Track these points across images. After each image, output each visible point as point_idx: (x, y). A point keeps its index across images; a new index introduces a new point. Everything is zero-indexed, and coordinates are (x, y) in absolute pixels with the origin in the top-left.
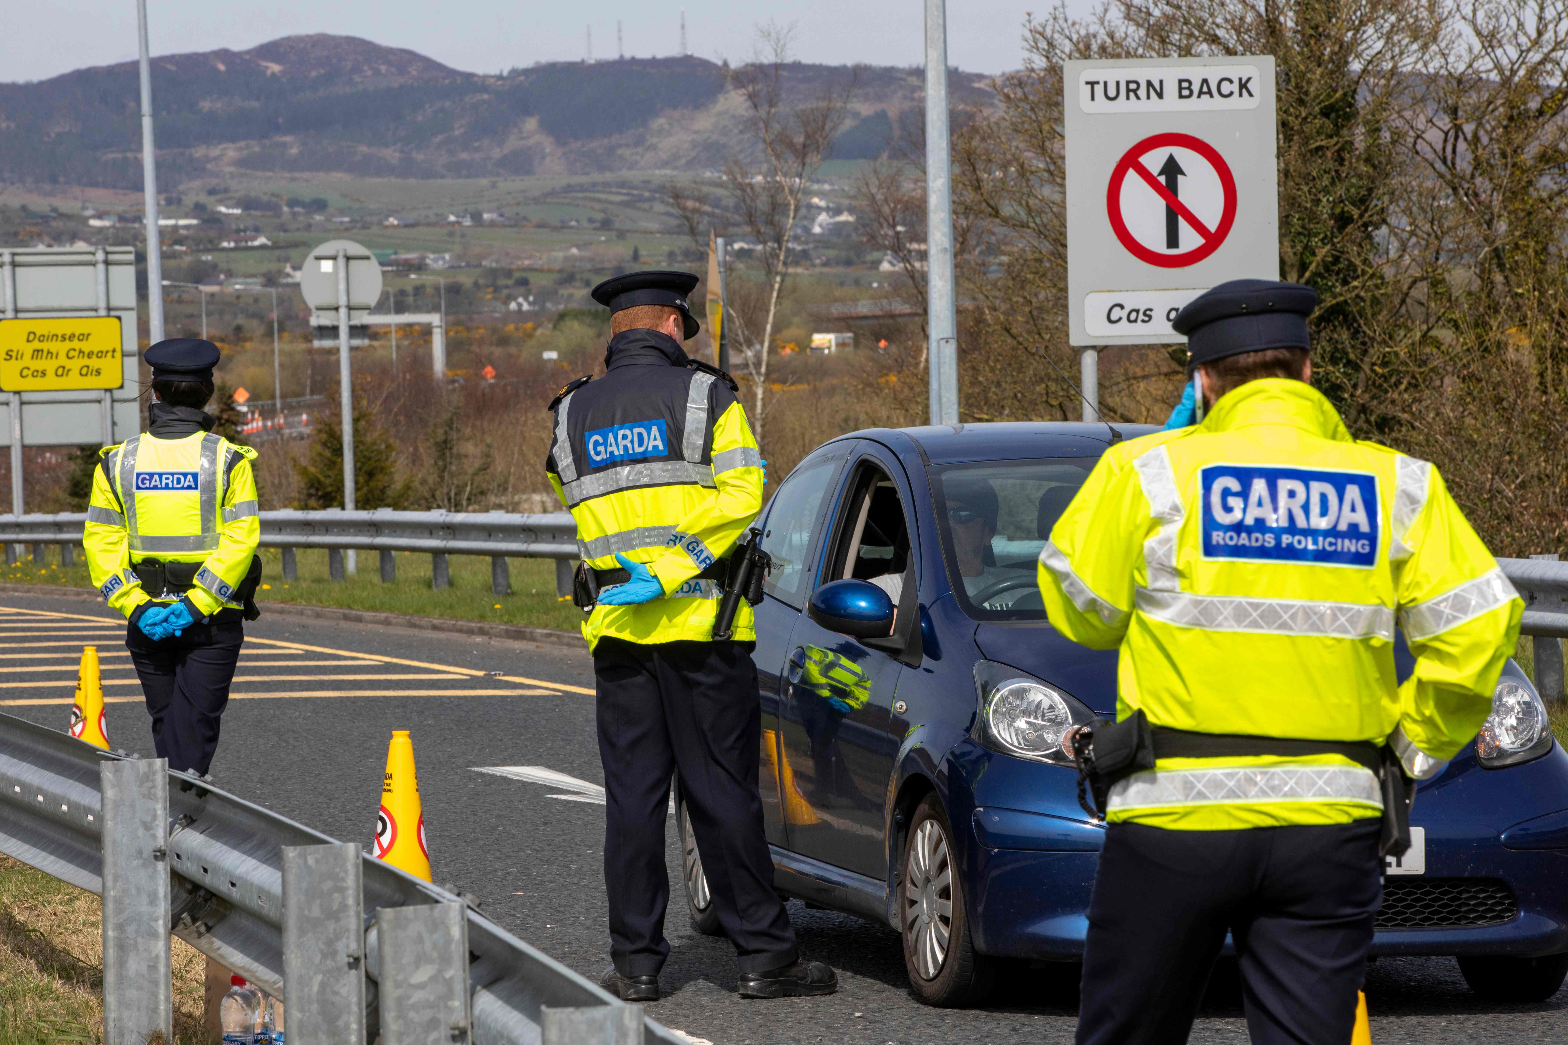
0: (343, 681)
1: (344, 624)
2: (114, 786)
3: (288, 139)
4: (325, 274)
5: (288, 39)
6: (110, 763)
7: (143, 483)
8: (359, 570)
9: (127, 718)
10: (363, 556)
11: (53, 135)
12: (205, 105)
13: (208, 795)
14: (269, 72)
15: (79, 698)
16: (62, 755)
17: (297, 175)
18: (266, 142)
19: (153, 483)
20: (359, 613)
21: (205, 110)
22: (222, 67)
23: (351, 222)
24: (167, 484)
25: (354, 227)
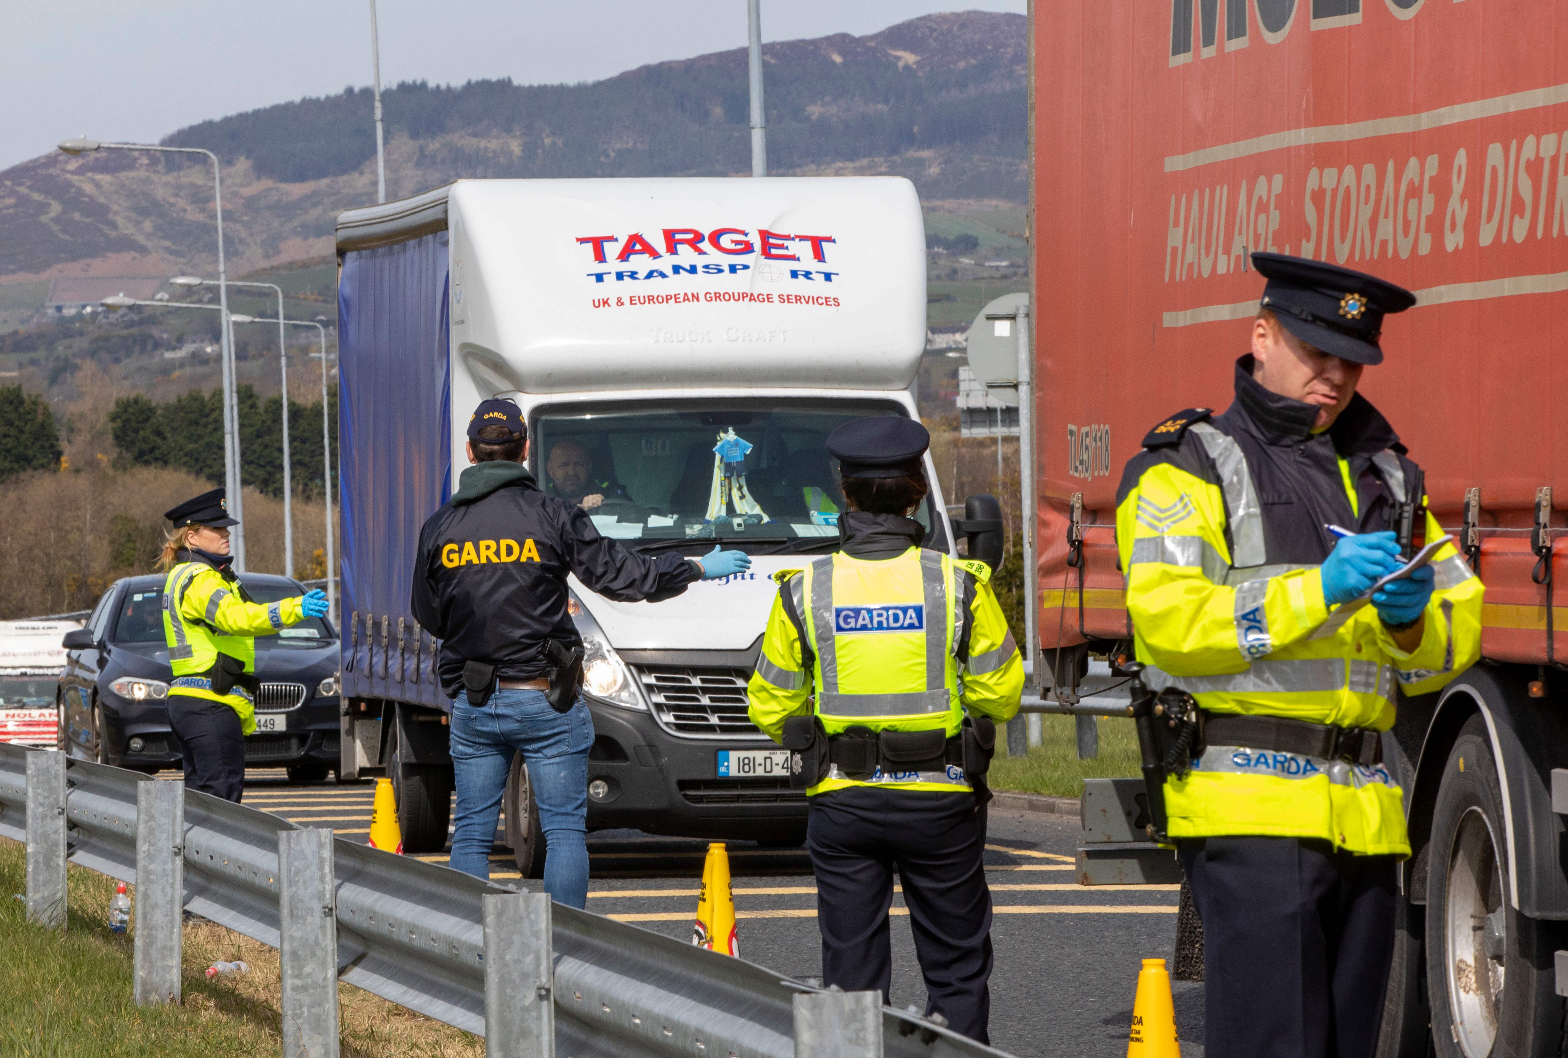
0: (1040, 892)
1: (1031, 816)
2: (811, 1027)
3: (926, 154)
4: (1001, 338)
5: (928, 18)
6: (806, 996)
7: (847, 623)
8: (1044, 741)
9: (757, 940)
10: (1048, 723)
11: (612, 154)
12: (815, 110)
13: (938, 1042)
14: (901, 64)
15: (703, 913)
16: (728, 987)
17: (938, 203)
18: (897, 158)
19: (860, 622)
20: (1051, 800)
21: (814, 117)
22: (838, 59)
23: (1012, 265)
24: (880, 623)
25: (1015, 274)
